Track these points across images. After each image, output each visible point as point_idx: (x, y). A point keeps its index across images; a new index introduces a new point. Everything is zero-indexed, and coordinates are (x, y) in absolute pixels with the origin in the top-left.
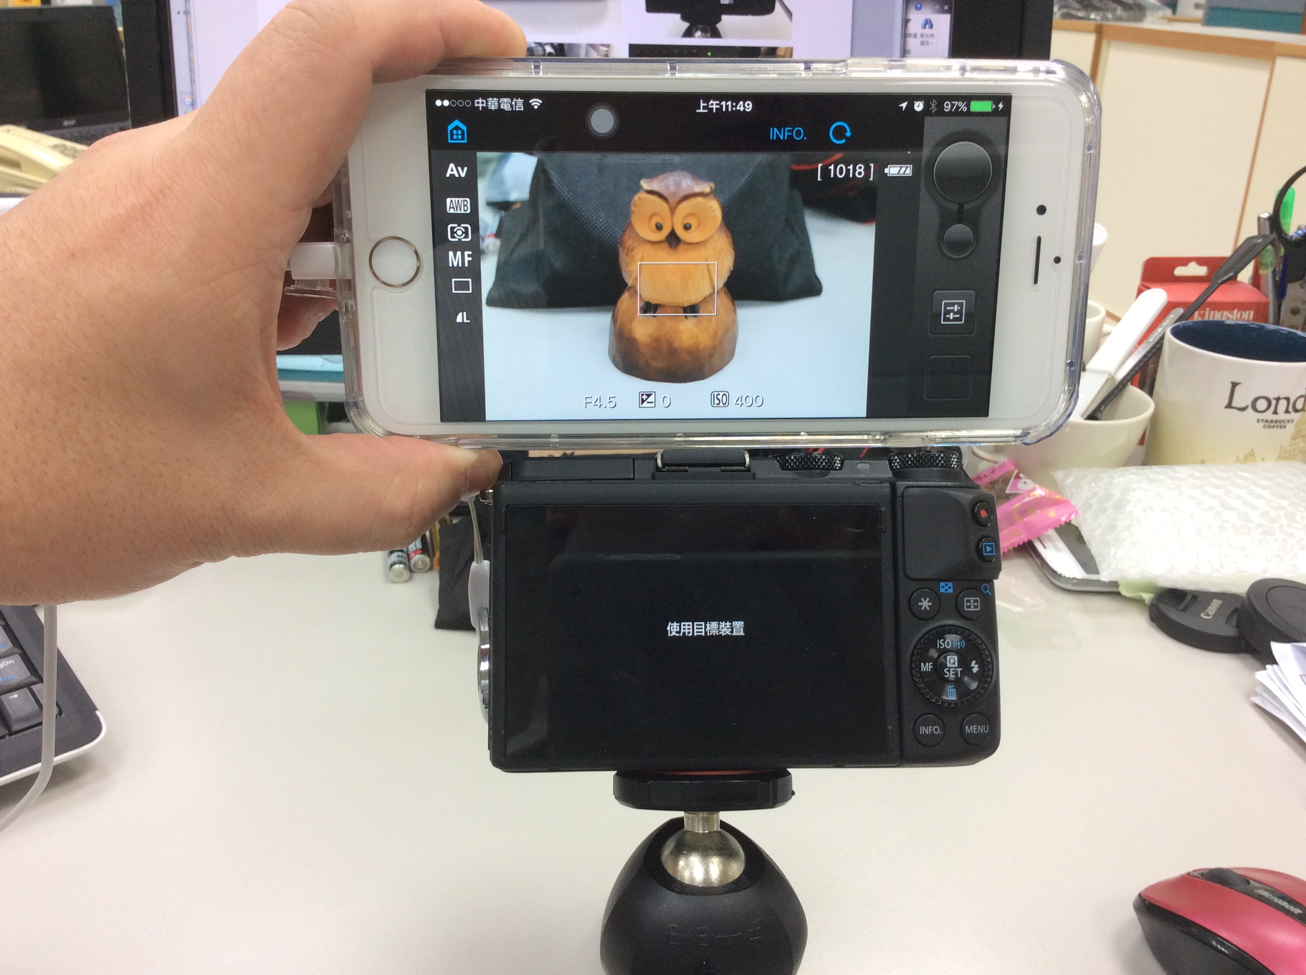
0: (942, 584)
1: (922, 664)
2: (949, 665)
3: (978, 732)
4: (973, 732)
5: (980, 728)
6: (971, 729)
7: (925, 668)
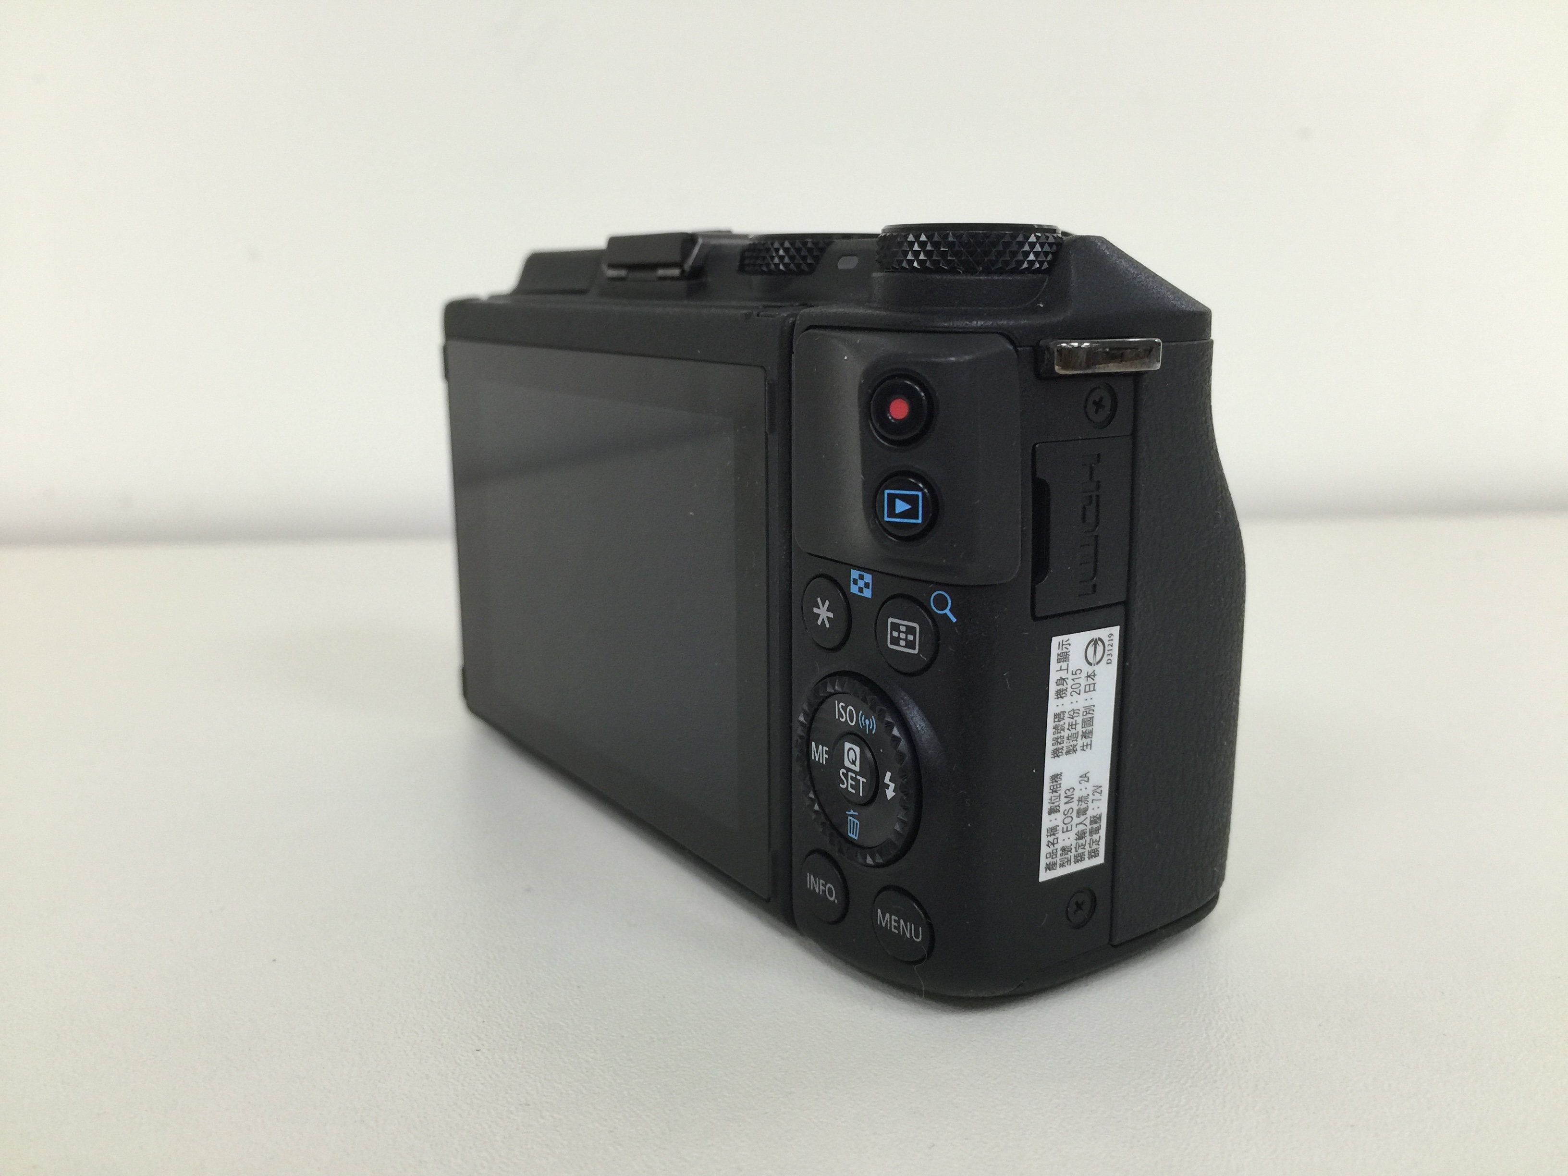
0: (855, 574)
1: (813, 744)
2: (847, 763)
3: (899, 932)
4: (889, 928)
5: (904, 927)
6: (887, 921)
7: (817, 753)
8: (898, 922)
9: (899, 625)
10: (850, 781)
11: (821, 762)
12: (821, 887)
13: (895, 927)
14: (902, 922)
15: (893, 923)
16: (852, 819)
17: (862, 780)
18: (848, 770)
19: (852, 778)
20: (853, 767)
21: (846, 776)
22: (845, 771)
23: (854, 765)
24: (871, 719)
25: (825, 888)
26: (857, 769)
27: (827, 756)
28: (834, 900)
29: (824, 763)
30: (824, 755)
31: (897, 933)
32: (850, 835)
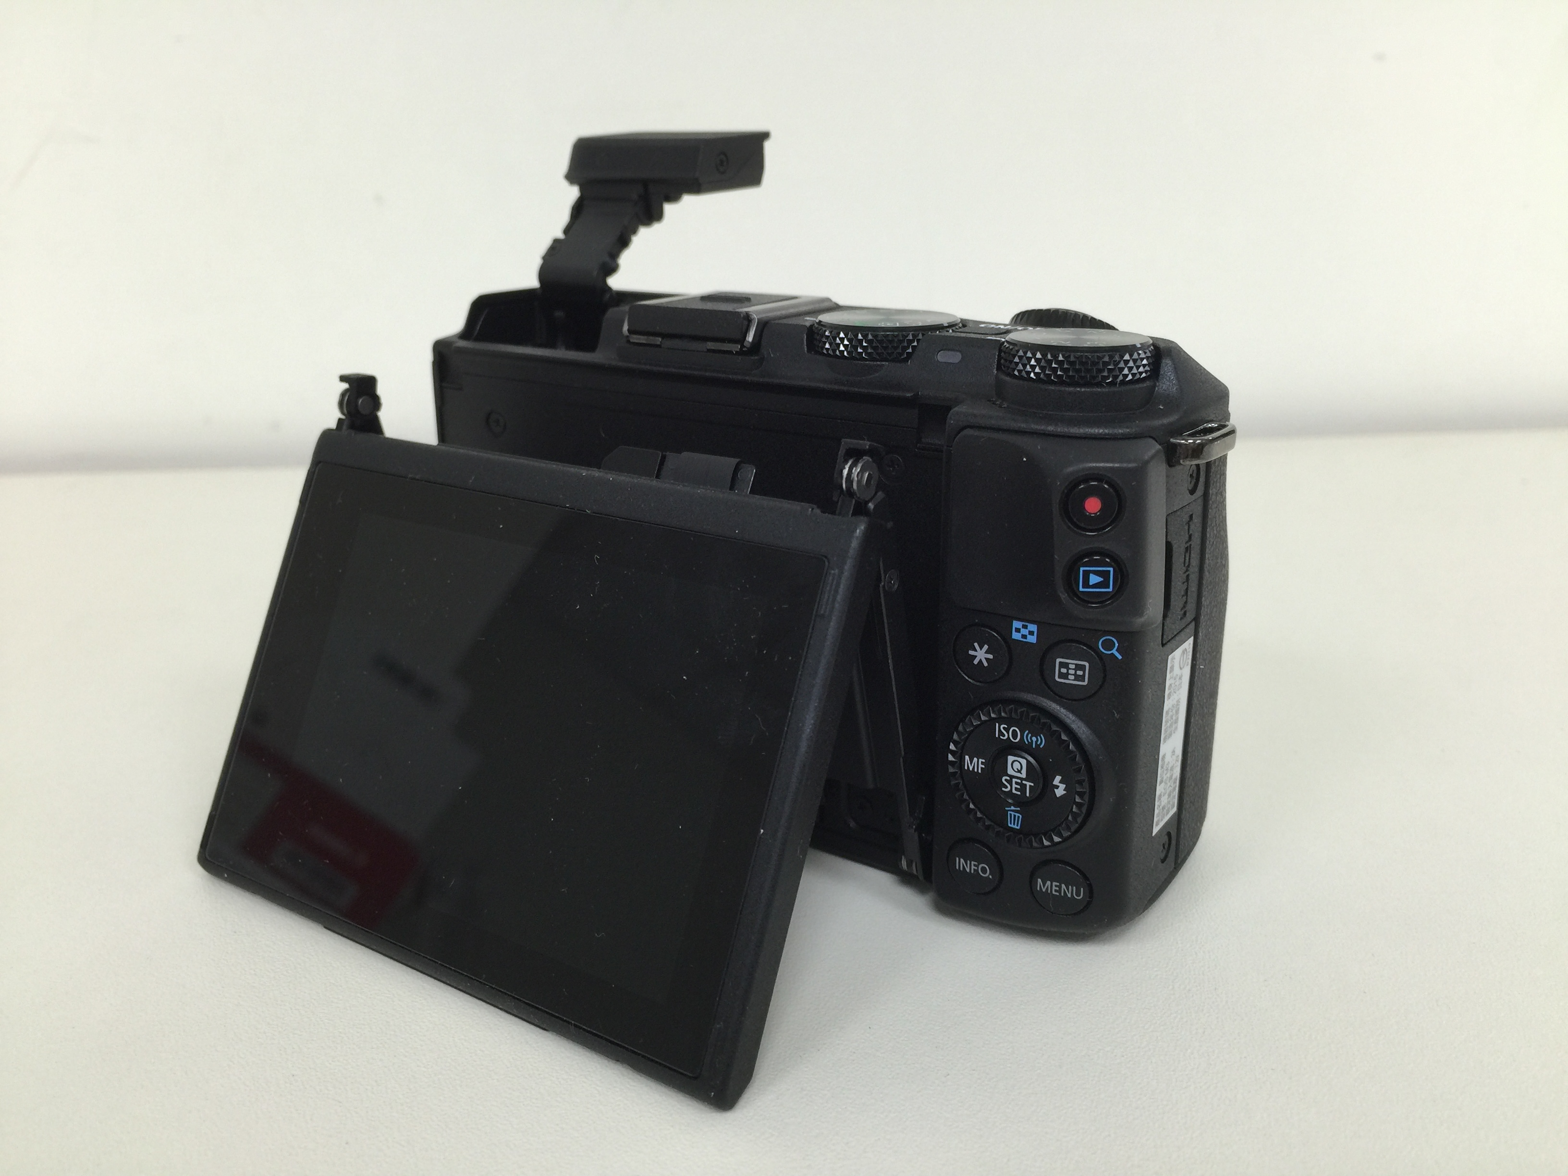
0: (1017, 624)
1: (967, 757)
2: (1010, 771)
3: (1060, 893)
4: (1049, 892)
5: (1066, 890)
6: (1048, 887)
7: (971, 764)
8: (1060, 887)
9: (1068, 663)
10: (1014, 785)
11: (976, 770)
12: (973, 867)
13: (1056, 891)
14: (1063, 886)
15: (1054, 888)
16: (1013, 813)
17: (1028, 784)
18: (1012, 777)
19: (1017, 783)
20: (1018, 775)
21: (1010, 782)
22: (1008, 778)
24: (1039, 737)
25: (978, 868)
26: (1024, 775)
27: (983, 766)
28: (989, 876)
29: (980, 771)
30: (980, 766)
31: (1058, 894)
32: (1009, 825)
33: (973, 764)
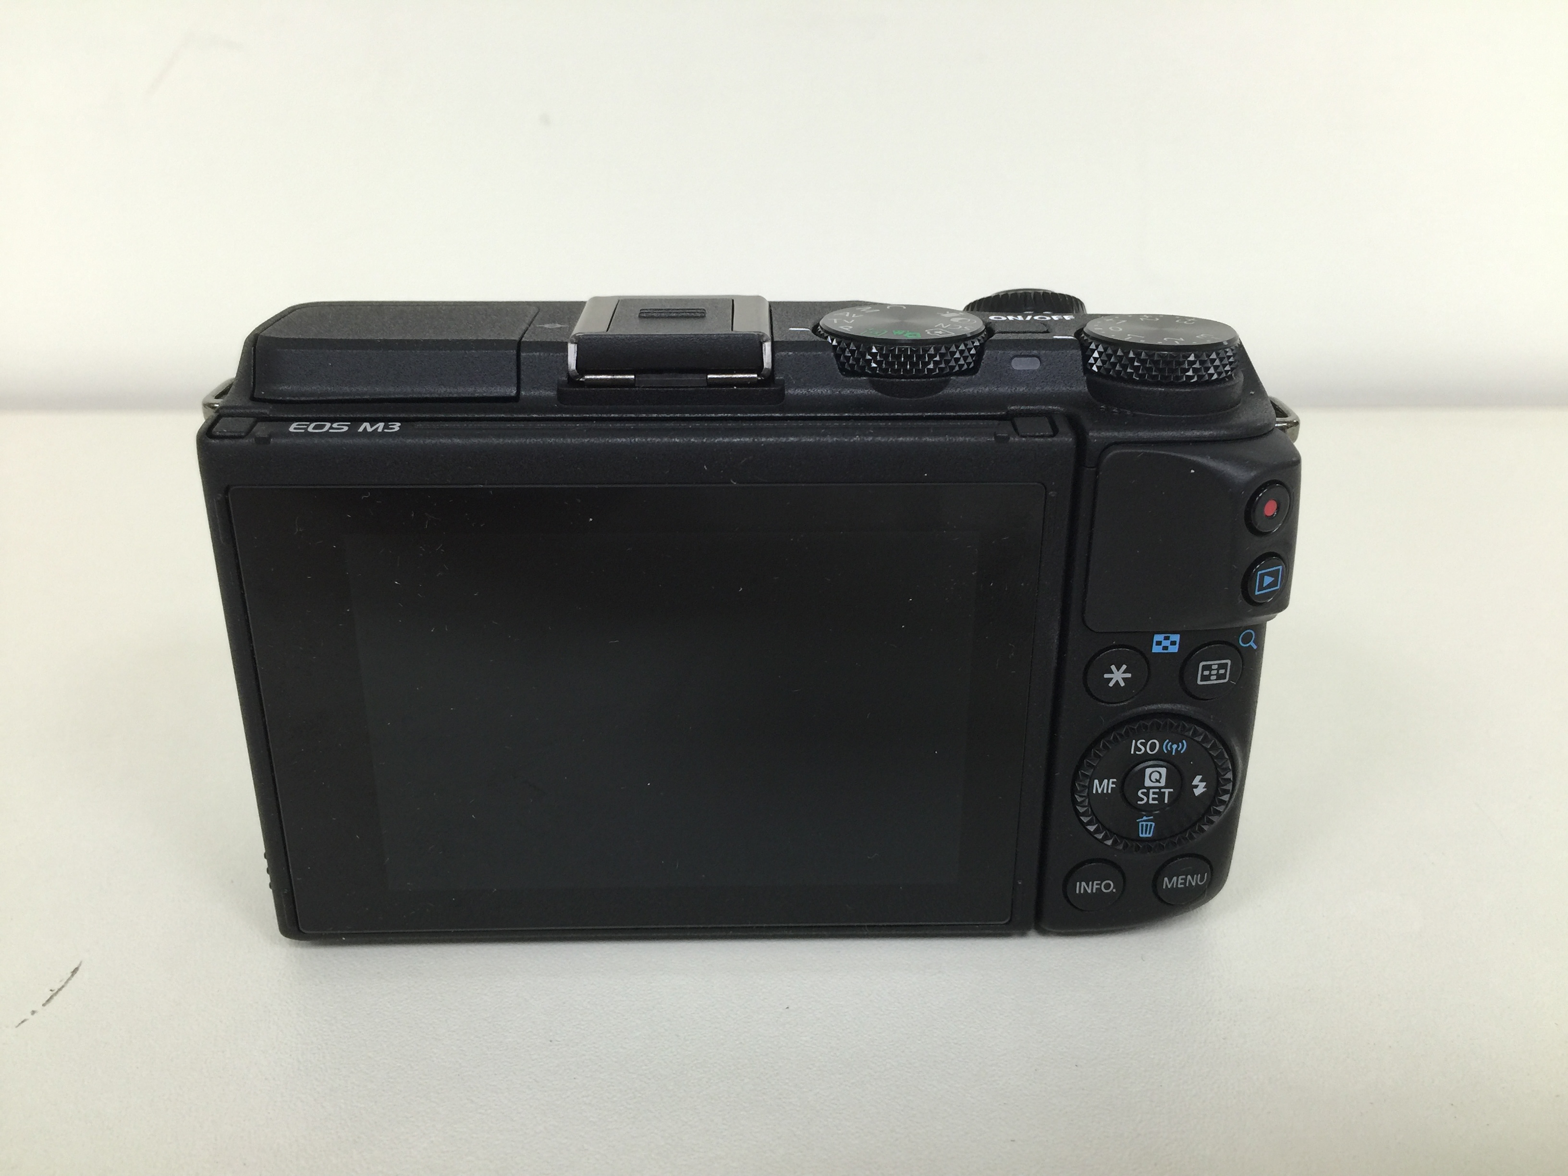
0: (1158, 637)
1: (1096, 782)
2: (1148, 783)
3: (1185, 885)
4: (1174, 887)
5: (1191, 879)
6: (1174, 882)
7: (1100, 787)
8: (1185, 879)
9: (1211, 665)
10: (1151, 796)
11: (1105, 792)
12: (1095, 887)
13: (1181, 884)
14: (1189, 877)
15: (1180, 881)
16: (1144, 823)
17: (1167, 791)
18: (1149, 788)
19: (1154, 793)
20: (1158, 784)
21: (1147, 795)
22: (1145, 791)
23: (1158, 783)
24: (1180, 744)
25: (1101, 886)
26: (1163, 783)
27: (1114, 786)
28: (1112, 891)
29: (1110, 791)
30: (1111, 785)
31: (1182, 886)
32: (1141, 835)
33: (1102, 786)
